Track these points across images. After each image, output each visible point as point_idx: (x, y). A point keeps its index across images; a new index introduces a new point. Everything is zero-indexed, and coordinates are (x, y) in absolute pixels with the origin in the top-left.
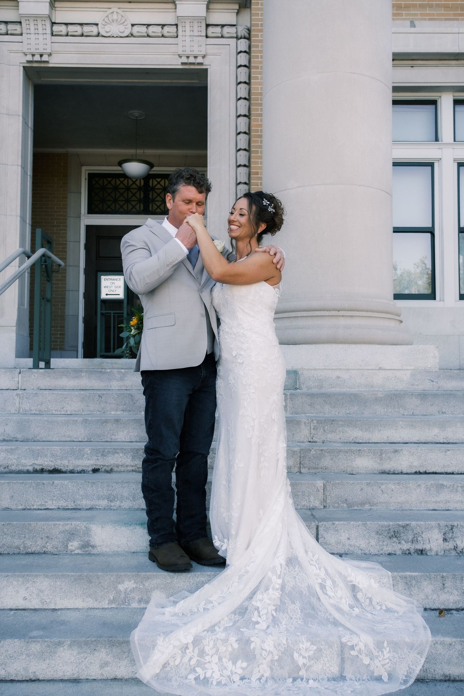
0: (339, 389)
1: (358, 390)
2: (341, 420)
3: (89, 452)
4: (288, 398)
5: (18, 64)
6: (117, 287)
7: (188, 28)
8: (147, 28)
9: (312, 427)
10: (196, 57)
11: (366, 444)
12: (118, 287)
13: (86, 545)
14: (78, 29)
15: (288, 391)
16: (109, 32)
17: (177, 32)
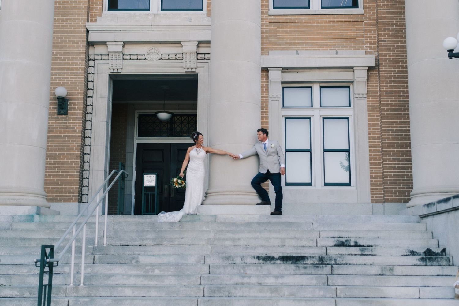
3: (138, 239)
5: (106, 73)
6: (152, 180)
7: (188, 56)
8: (168, 55)
10: (192, 69)
13: (137, 262)
14: (136, 57)
16: (150, 58)
17: (183, 57)
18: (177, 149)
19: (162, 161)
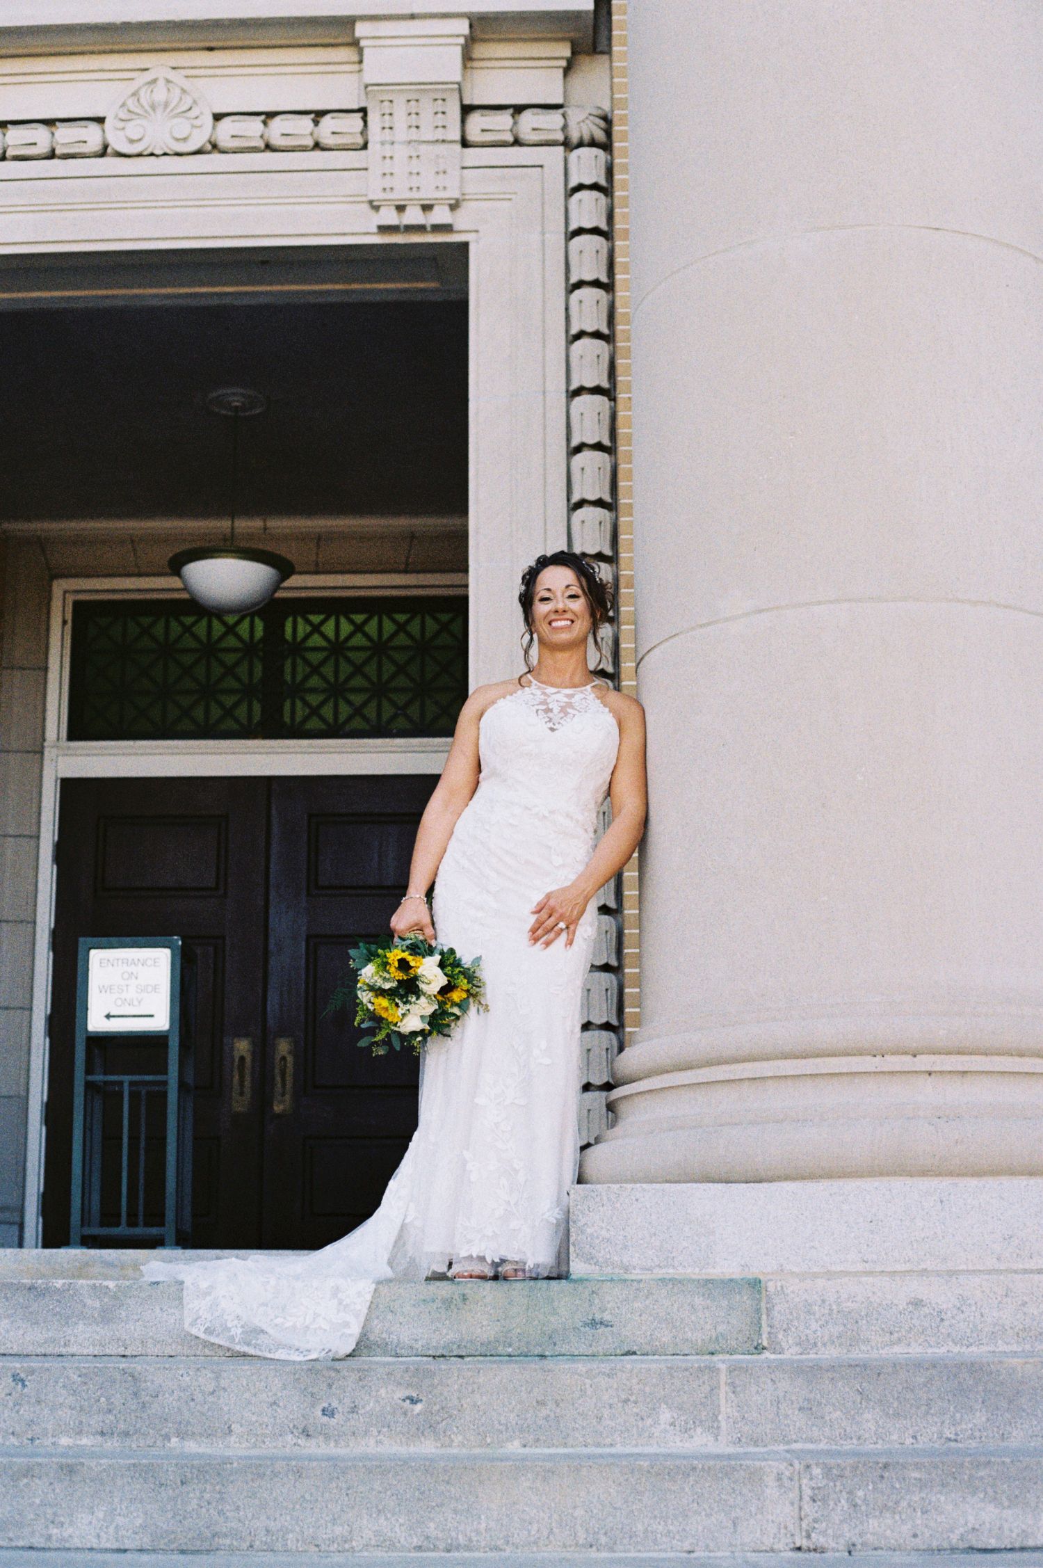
0: (919, 1349)
1: (991, 1348)
2: (916, 1464)
4: (722, 1383)
6: (145, 989)
7: (400, 120)
8: (265, 123)
9: (807, 1492)
10: (427, 208)
11: (1010, 1556)
12: (150, 989)
14: (41, 138)
15: (727, 1357)
16: (140, 140)
17: (364, 132)
18: (310, 816)
19: (217, 888)
